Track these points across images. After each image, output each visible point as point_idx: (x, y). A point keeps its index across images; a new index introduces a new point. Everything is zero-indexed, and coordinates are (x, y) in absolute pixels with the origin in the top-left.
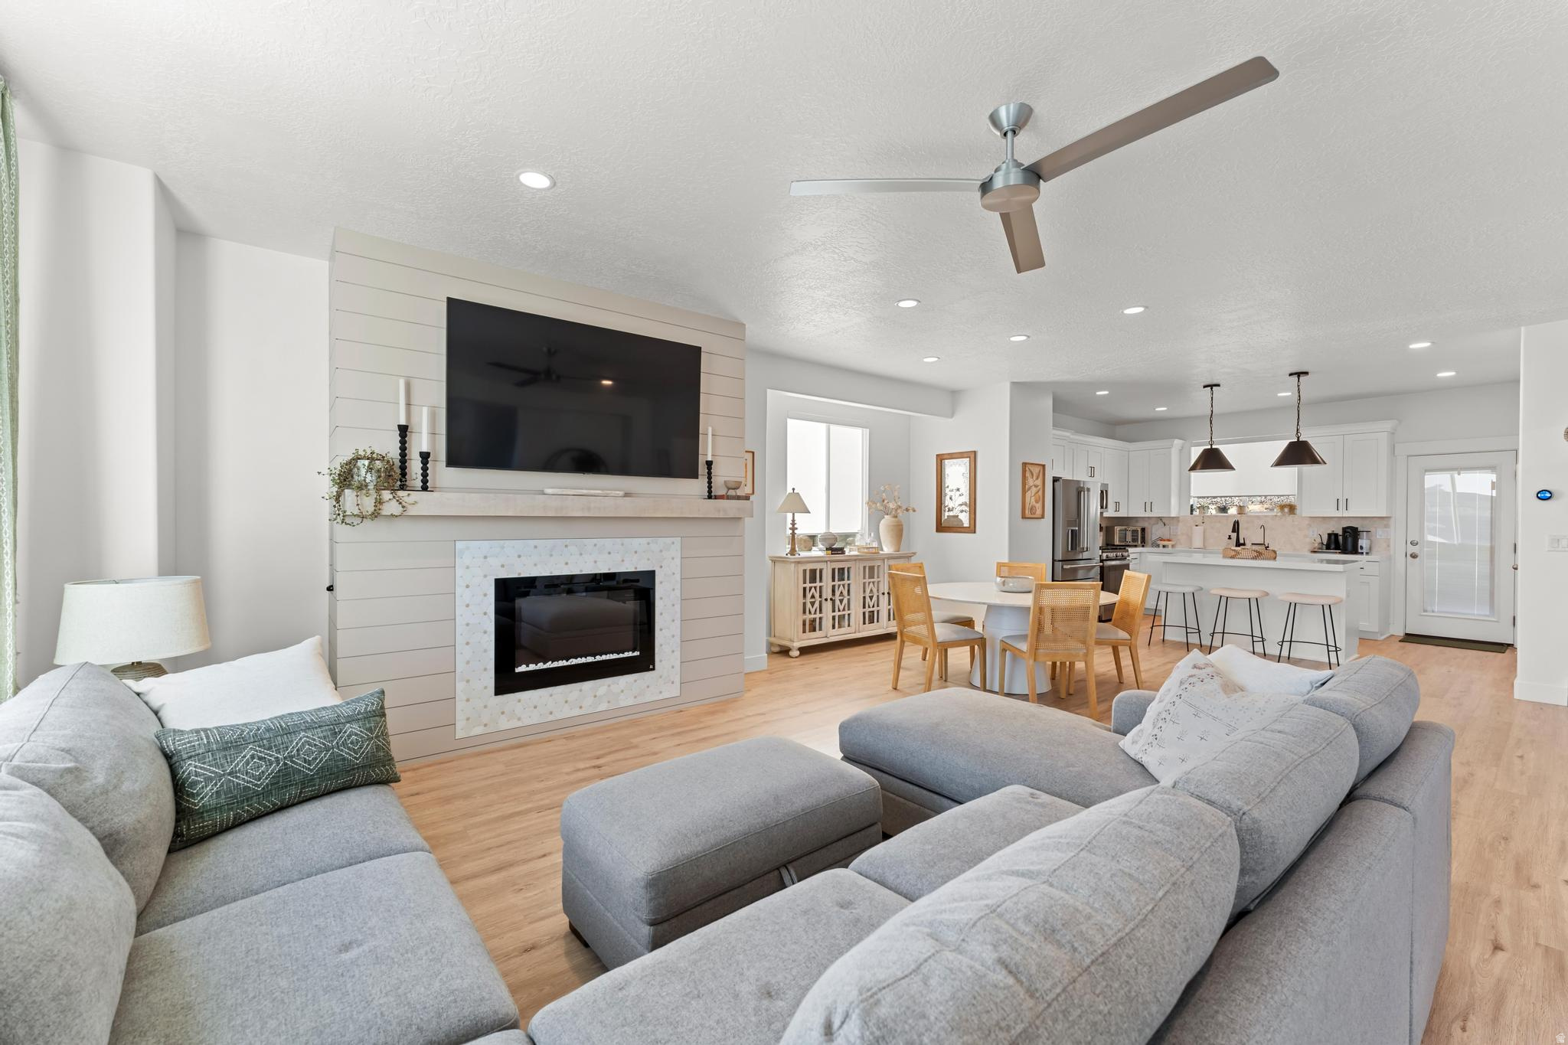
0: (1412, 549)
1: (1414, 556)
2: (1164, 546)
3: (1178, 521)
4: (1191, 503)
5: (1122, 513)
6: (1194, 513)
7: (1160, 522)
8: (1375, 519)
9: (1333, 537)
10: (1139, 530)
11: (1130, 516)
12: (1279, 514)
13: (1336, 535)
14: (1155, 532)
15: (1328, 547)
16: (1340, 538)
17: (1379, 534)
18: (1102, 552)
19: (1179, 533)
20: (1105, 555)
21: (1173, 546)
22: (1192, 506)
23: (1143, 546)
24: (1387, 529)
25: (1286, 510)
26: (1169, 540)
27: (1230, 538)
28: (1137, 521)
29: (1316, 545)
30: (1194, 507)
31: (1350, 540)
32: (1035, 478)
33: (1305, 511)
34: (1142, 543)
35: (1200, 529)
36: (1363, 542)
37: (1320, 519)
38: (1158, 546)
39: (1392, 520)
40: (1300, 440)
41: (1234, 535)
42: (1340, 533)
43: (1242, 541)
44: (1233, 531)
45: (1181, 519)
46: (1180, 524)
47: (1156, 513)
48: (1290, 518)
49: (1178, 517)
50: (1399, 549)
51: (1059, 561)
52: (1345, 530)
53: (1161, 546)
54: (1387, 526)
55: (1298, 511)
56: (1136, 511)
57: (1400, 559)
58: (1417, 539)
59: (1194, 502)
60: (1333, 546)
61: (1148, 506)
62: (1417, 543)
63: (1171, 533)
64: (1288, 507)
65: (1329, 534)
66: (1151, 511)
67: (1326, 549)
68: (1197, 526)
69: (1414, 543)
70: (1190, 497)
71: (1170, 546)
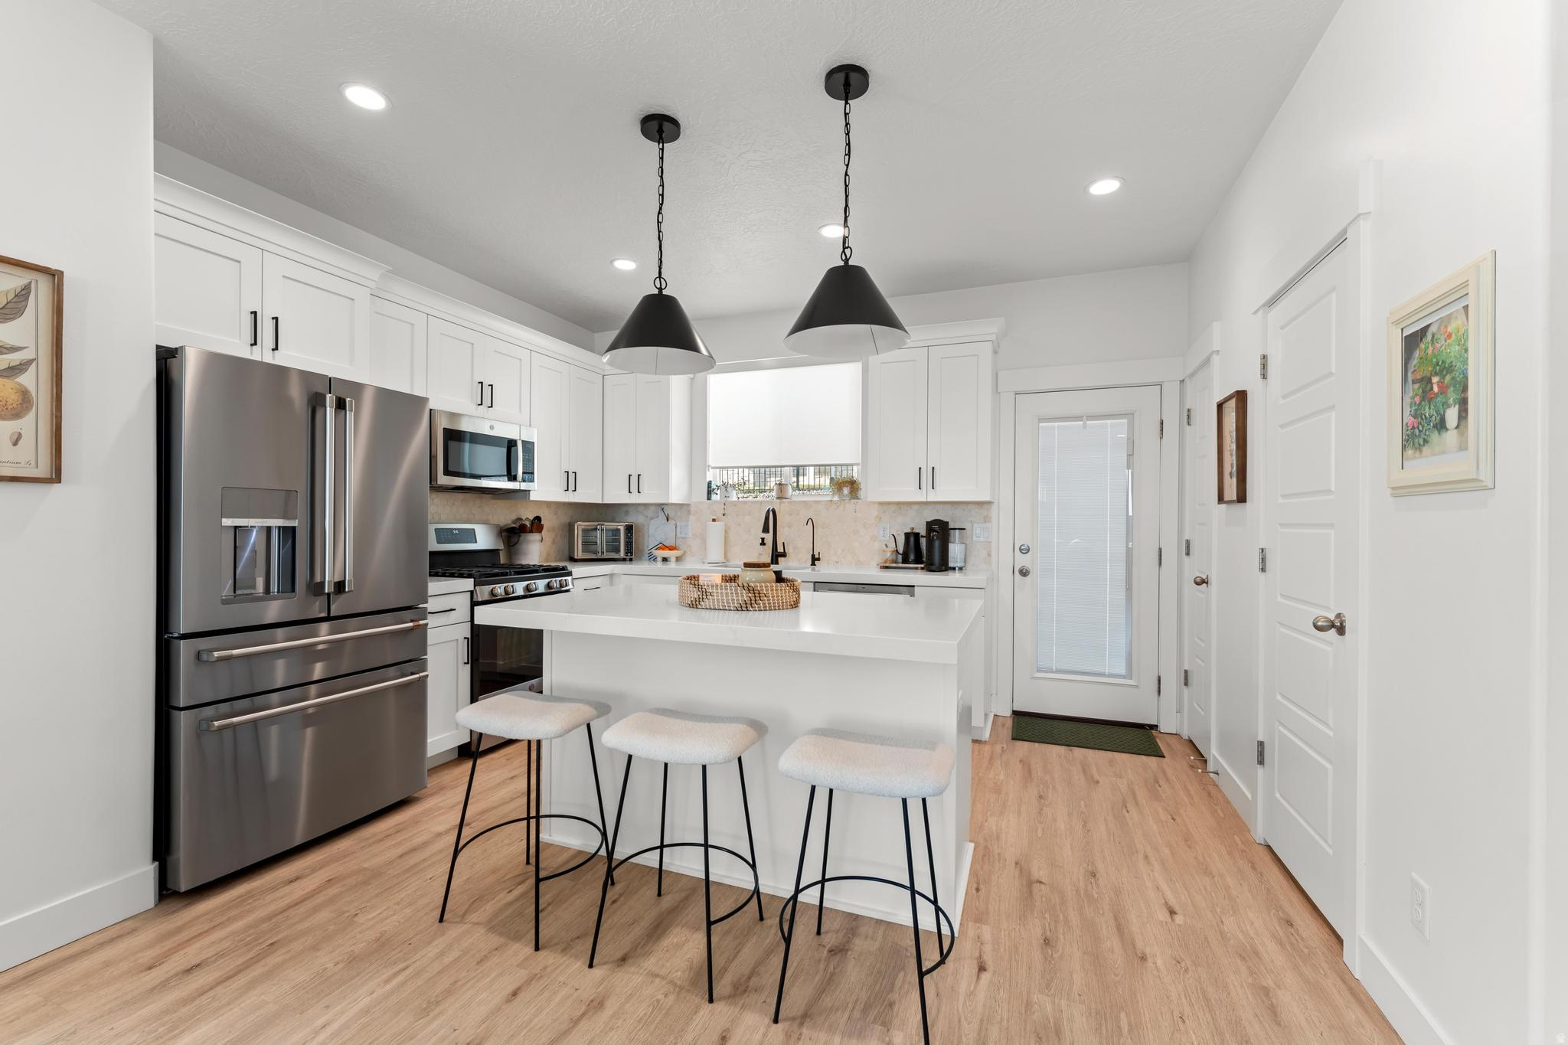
0: (1022, 561)
1: (1024, 573)
2: (665, 560)
3: (689, 512)
4: (708, 480)
5: (587, 494)
6: (714, 497)
7: (661, 513)
8: (970, 507)
9: (912, 539)
10: (622, 529)
11: (607, 501)
12: (836, 498)
13: (917, 536)
14: (655, 532)
15: (905, 560)
16: (923, 541)
17: (977, 532)
19: (689, 535)
21: (678, 559)
22: (710, 483)
23: (631, 560)
24: (987, 524)
25: (846, 491)
26: (671, 548)
27: (763, 543)
28: (627, 513)
29: (889, 554)
30: (713, 486)
31: (937, 544)
33: (871, 492)
34: (626, 554)
35: (719, 526)
36: (955, 550)
37: (893, 508)
38: (655, 559)
39: (994, 507)
40: (850, 264)
41: (769, 537)
42: (923, 532)
43: (780, 549)
44: (766, 530)
45: (693, 509)
46: (692, 518)
47: (649, 497)
48: (851, 505)
49: (688, 505)
50: (1005, 559)
51: (194, 635)
52: (930, 525)
53: (659, 559)
54: (987, 519)
55: (862, 494)
56: (617, 495)
57: (1006, 576)
58: (1027, 542)
59: (714, 476)
60: (912, 557)
61: (634, 482)
62: (1028, 550)
63: (678, 535)
64: (848, 487)
65: (907, 535)
66: (639, 492)
67: (903, 563)
68: (714, 520)
69: (1025, 550)
70: (706, 466)
71: (673, 559)
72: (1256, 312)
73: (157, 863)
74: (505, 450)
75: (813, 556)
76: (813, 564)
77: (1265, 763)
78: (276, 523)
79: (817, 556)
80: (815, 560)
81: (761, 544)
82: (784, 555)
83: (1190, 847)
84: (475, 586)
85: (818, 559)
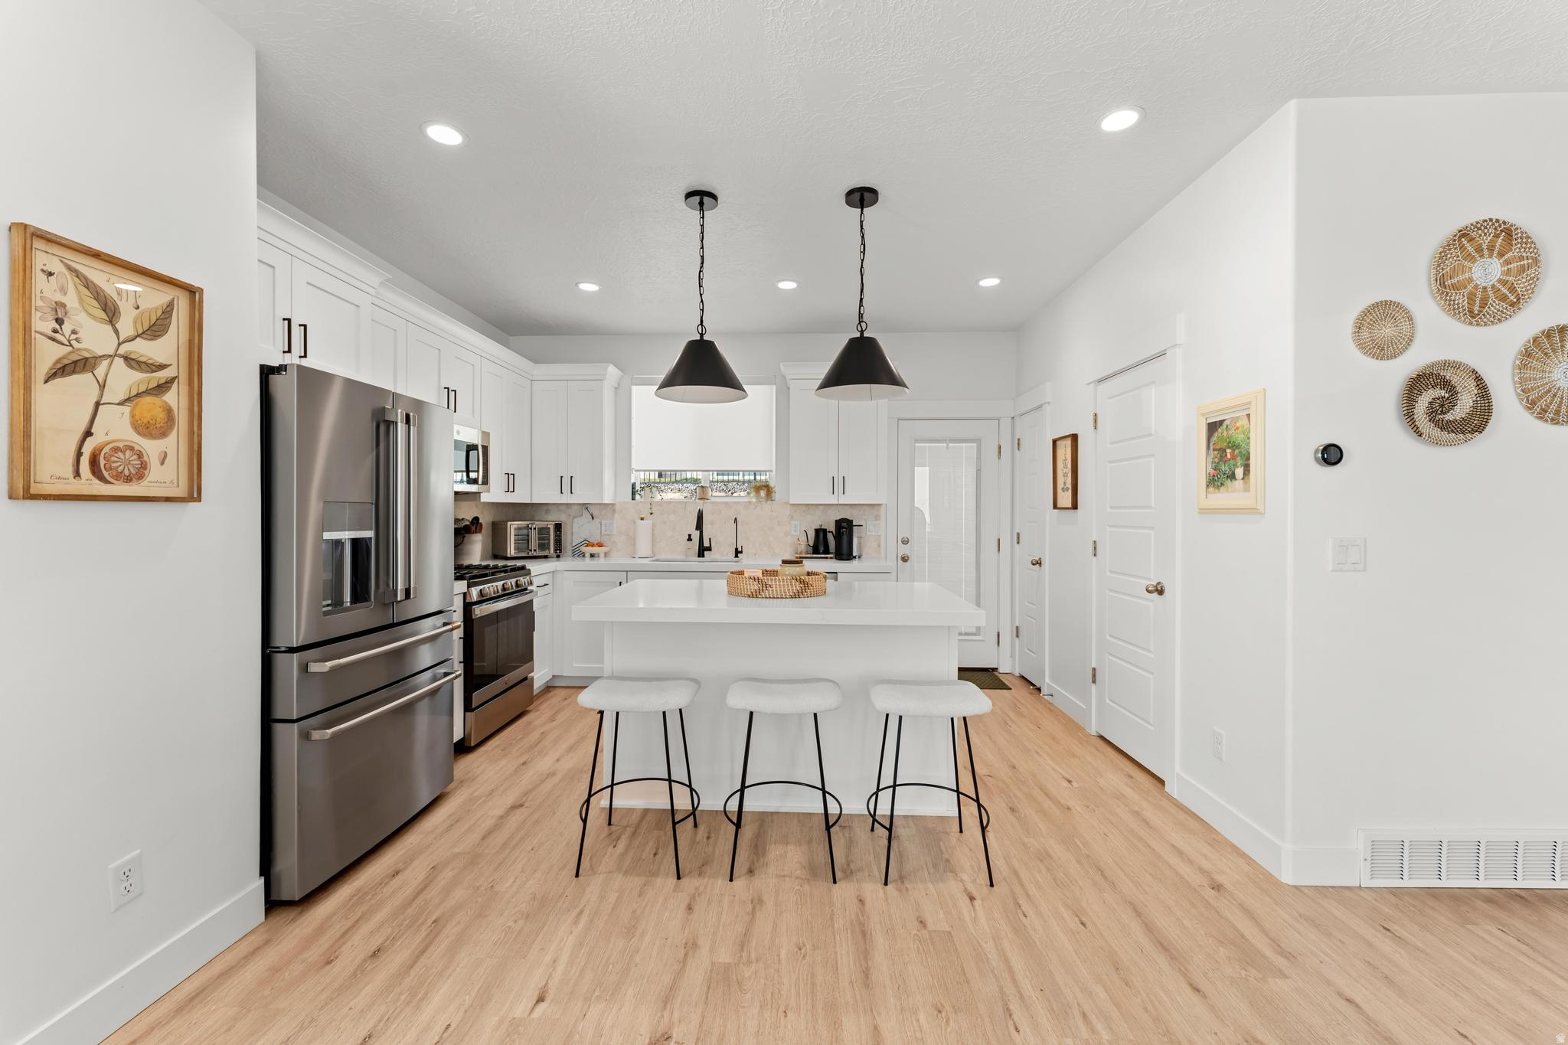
0: (904, 550)
2: (592, 556)
3: (614, 511)
4: (633, 481)
5: (519, 497)
6: (639, 497)
7: (585, 512)
8: (867, 507)
9: (821, 534)
10: (552, 527)
11: (535, 501)
12: (754, 500)
13: (825, 531)
14: (577, 531)
15: (816, 550)
16: (831, 536)
17: (871, 528)
18: (469, 586)
19: (615, 532)
20: (475, 592)
21: (606, 555)
22: (634, 485)
23: (558, 558)
24: (877, 522)
25: (763, 493)
26: (598, 545)
27: (690, 539)
28: (547, 512)
29: (800, 548)
30: (638, 488)
31: (844, 538)
32: (126, 326)
33: (783, 495)
34: (556, 551)
35: (648, 523)
36: (857, 542)
37: (804, 508)
38: (583, 555)
39: (883, 508)
40: (864, 335)
41: (696, 535)
42: (831, 529)
43: (706, 544)
44: (695, 528)
45: (617, 507)
46: (616, 515)
47: (577, 498)
48: (767, 506)
49: (613, 505)
50: (891, 548)
51: (292, 650)
52: (836, 524)
53: (588, 555)
54: (877, 518)
55: (777, 496)
56: (544, 493)
57: (891, 562)
58: (907, 535)
59: (638, 478)
60: (822, 549)
61: (566, 483)
62: (908, 541)
63: (603, 532)
64: (765, 490)
65: (817, 531)
66: (571, 493)
67: (813, 553)
68: (642, 519)
69: (905, 542)
70: (630, 470)
71: (602, 555)
72: (1088, 384)
73: (263, 878)
74: (464, 453)
75: (736, 549)
76: (736, 556)
77: (1097, 681)
78: (346, 535)
79: (740, 550)
80: (737, 552)
81: (688, 540)
82: (709, 549)
83: (1057, 743)
84: (468, 588)
85: (741, 552)
